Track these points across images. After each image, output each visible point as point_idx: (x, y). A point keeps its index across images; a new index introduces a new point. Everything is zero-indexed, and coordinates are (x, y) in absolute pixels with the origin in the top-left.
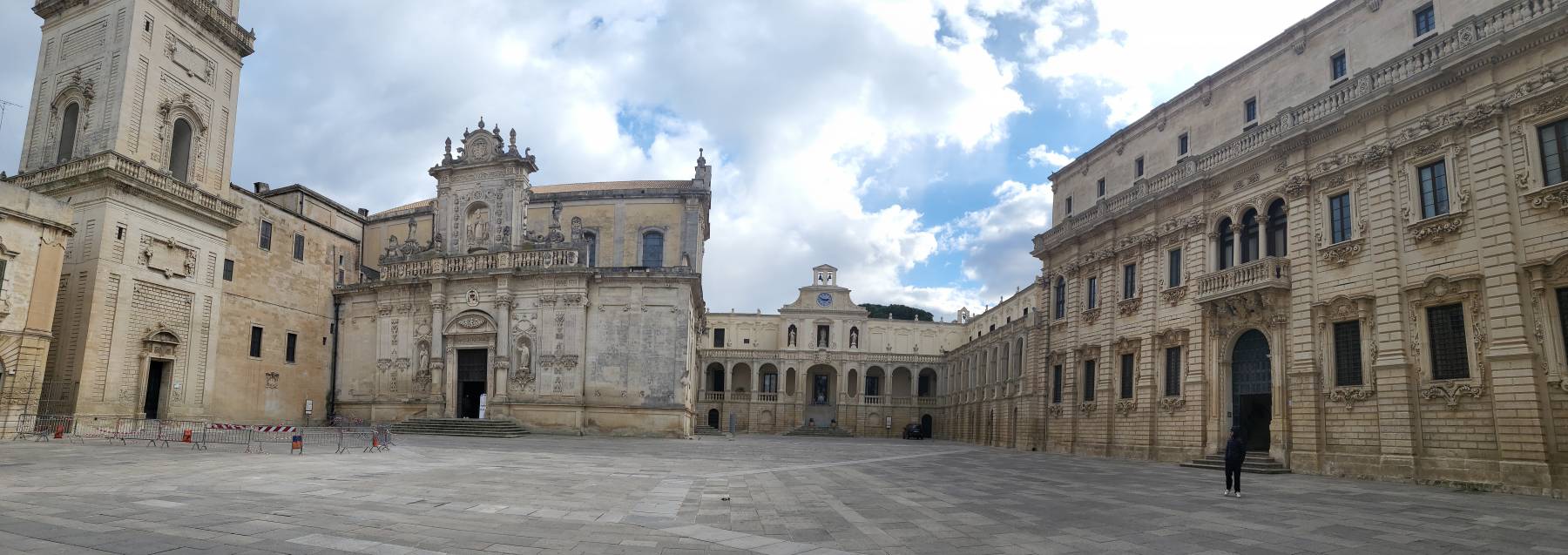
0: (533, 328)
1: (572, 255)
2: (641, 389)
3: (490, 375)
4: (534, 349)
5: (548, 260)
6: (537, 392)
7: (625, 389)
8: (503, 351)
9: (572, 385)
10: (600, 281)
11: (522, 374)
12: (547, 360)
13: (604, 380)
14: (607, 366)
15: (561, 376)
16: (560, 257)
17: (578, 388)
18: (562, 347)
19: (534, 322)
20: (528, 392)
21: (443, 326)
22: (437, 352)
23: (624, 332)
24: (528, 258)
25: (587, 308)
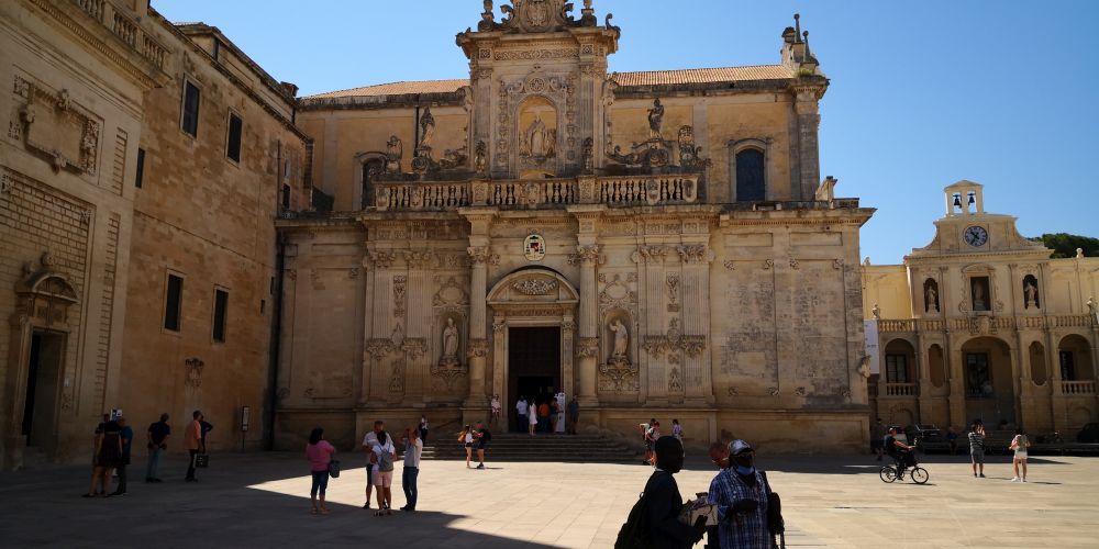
0: (634, 295)
1: (689, 184)
2: (799, 383)
3: (566, 368)
4: (634, 328)
5: (654, 192)
6: (643, 390)
7: (774, 385)
8: (589, 330)
9: (698, 381)
10: (725, 224)
11: (620, 365)
12: (654, 343)
13: (742, 374)
14: (745, 351)
15: (678, 367)
16: (671, 188)
17: (707, 384)
18: (678, 322)
19: (633, 287)
20: (627, 390)
21: (488, 290)
22: (479, 331)
23: (767, 302)
24: (624, 189)
25: (710, 263)
